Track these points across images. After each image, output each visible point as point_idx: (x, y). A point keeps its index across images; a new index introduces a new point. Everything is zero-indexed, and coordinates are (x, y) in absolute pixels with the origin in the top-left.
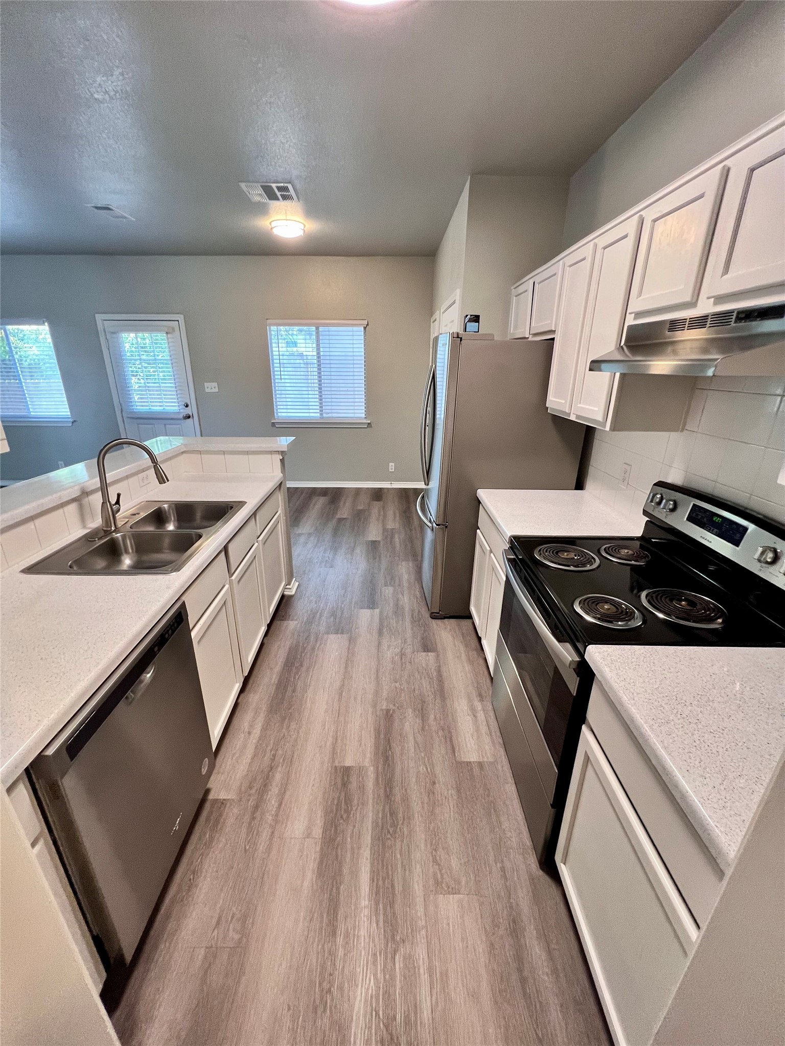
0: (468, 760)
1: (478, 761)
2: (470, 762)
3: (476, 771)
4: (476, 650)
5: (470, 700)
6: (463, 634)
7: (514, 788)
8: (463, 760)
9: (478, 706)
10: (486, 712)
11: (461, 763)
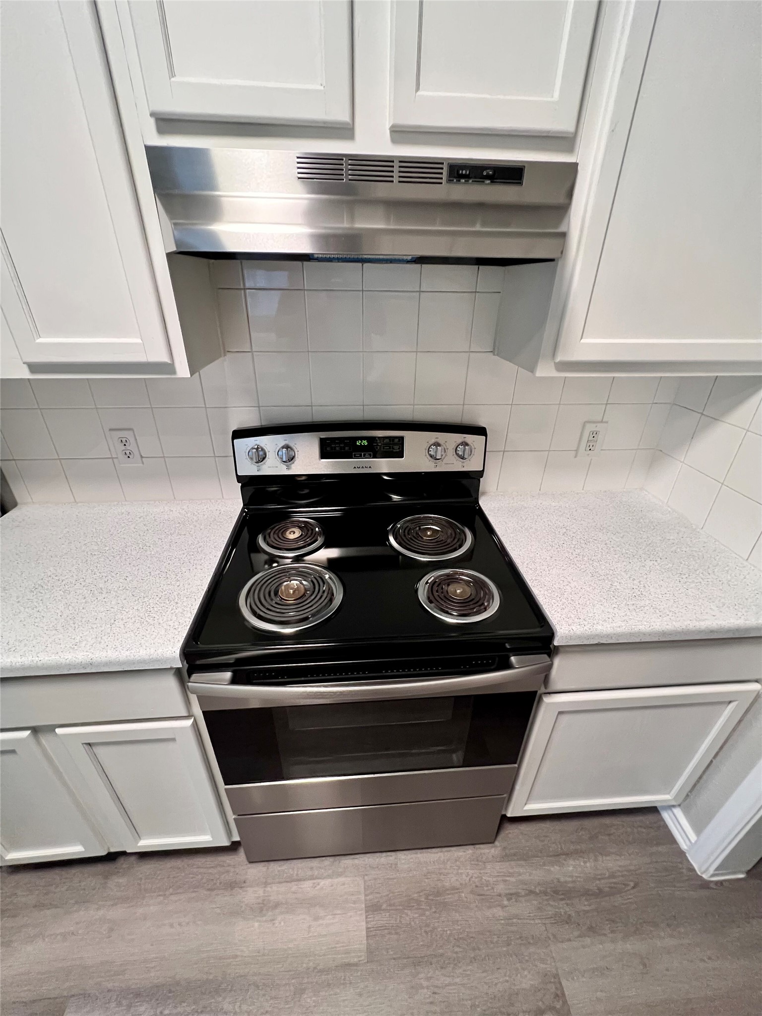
0: (364, 933)
1: (364, 912)
2: (367, 928)
3: (382, 919)
4: (106, 878)
5: (236, 913)
6: (39, 906)
7: (402, 855)
8: (364, 947)
9: (251, 895)
10: (269, 881)
11: (370, 951)
